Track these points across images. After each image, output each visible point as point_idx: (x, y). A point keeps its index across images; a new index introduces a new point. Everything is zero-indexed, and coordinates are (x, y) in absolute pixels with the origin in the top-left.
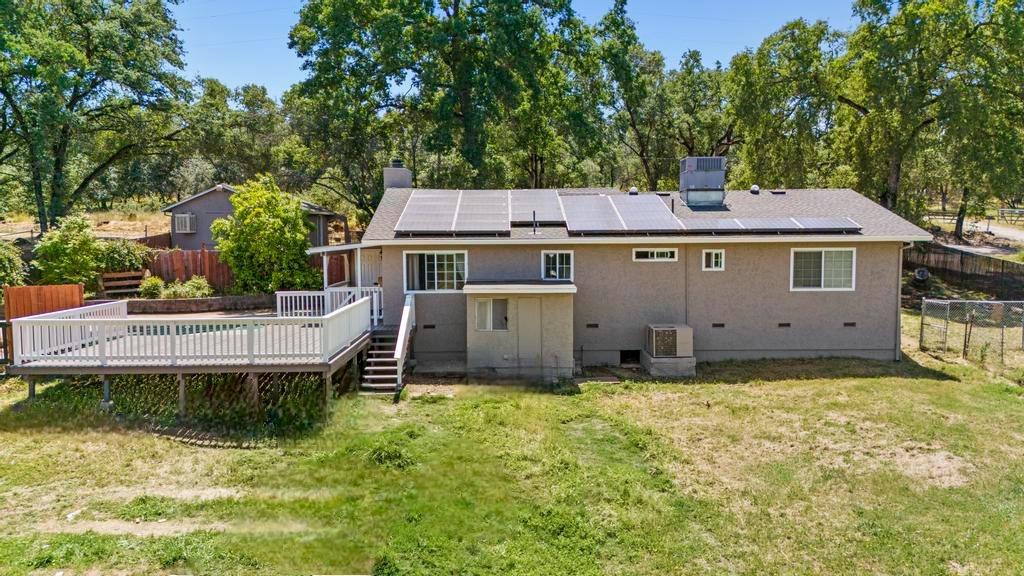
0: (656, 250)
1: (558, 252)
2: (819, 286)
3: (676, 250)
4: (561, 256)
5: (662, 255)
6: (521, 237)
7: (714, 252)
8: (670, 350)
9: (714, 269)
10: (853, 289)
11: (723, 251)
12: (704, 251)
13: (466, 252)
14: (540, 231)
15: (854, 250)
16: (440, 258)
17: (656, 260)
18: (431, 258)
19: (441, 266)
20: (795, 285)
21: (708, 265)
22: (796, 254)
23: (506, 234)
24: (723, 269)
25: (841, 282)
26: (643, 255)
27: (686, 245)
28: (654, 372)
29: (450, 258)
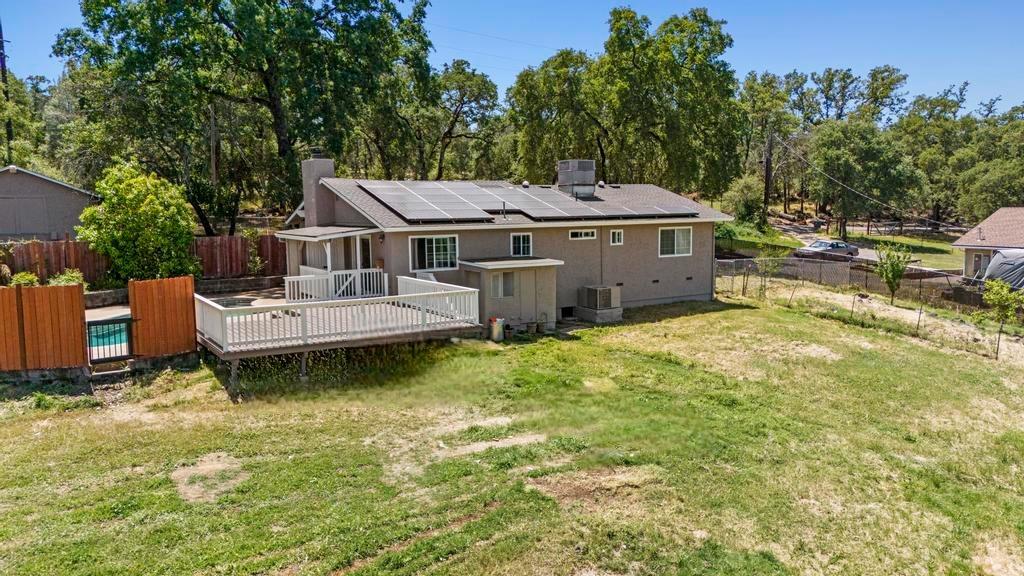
0: (584, 231)
1: (522, 234)
2: (673, 253)
3: (595, 231)
4: (524, 237)
5: (587, 234)
6: (501, 222)
7: (617, 231)
8: (607, 304)
9: (618, 244)
10: (691, 254)
11: (622, 231)
12: (612, 231)
13: (456, 236)
14: (510, 218)
15: (691, 227)
16: (438, 241)
17: (584, 238)
18: (430, 241)
19: (438, 249)
20: (662, 254)
21: (614, 242)
22: (662, 231)
23: (489, 221)
24: (622, 244)
25: (684, 250)
26: (575, 235)
27: (601, 227)
28: (598, 320)
29: (444, 241)
